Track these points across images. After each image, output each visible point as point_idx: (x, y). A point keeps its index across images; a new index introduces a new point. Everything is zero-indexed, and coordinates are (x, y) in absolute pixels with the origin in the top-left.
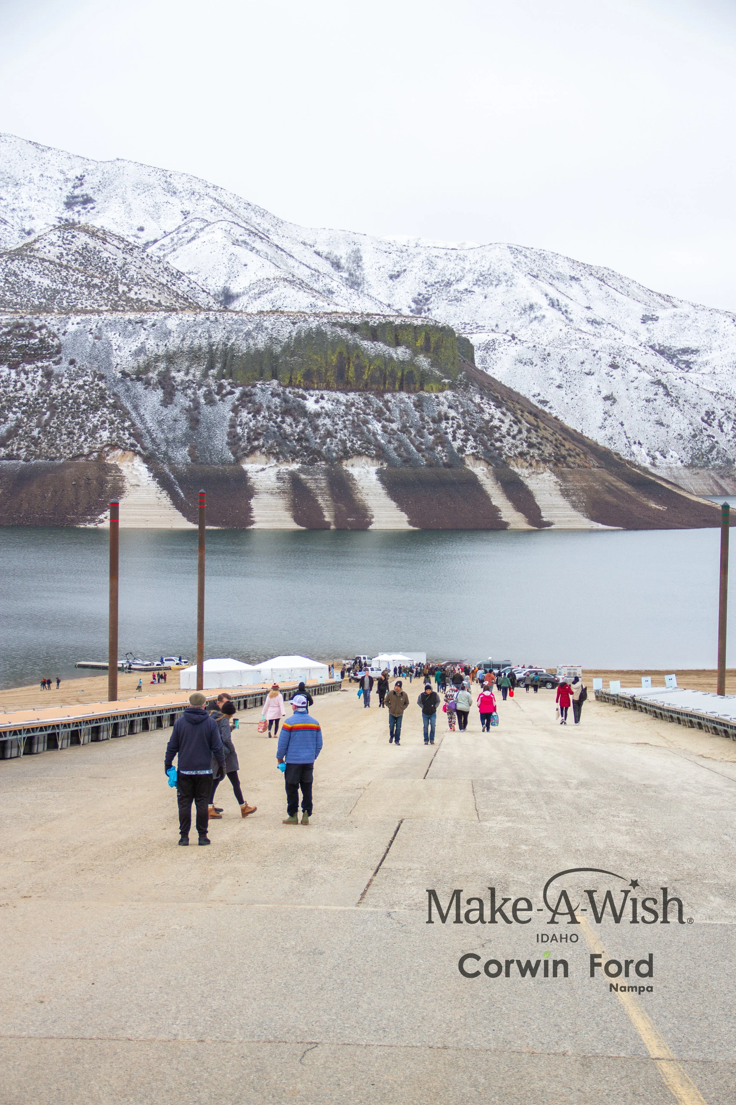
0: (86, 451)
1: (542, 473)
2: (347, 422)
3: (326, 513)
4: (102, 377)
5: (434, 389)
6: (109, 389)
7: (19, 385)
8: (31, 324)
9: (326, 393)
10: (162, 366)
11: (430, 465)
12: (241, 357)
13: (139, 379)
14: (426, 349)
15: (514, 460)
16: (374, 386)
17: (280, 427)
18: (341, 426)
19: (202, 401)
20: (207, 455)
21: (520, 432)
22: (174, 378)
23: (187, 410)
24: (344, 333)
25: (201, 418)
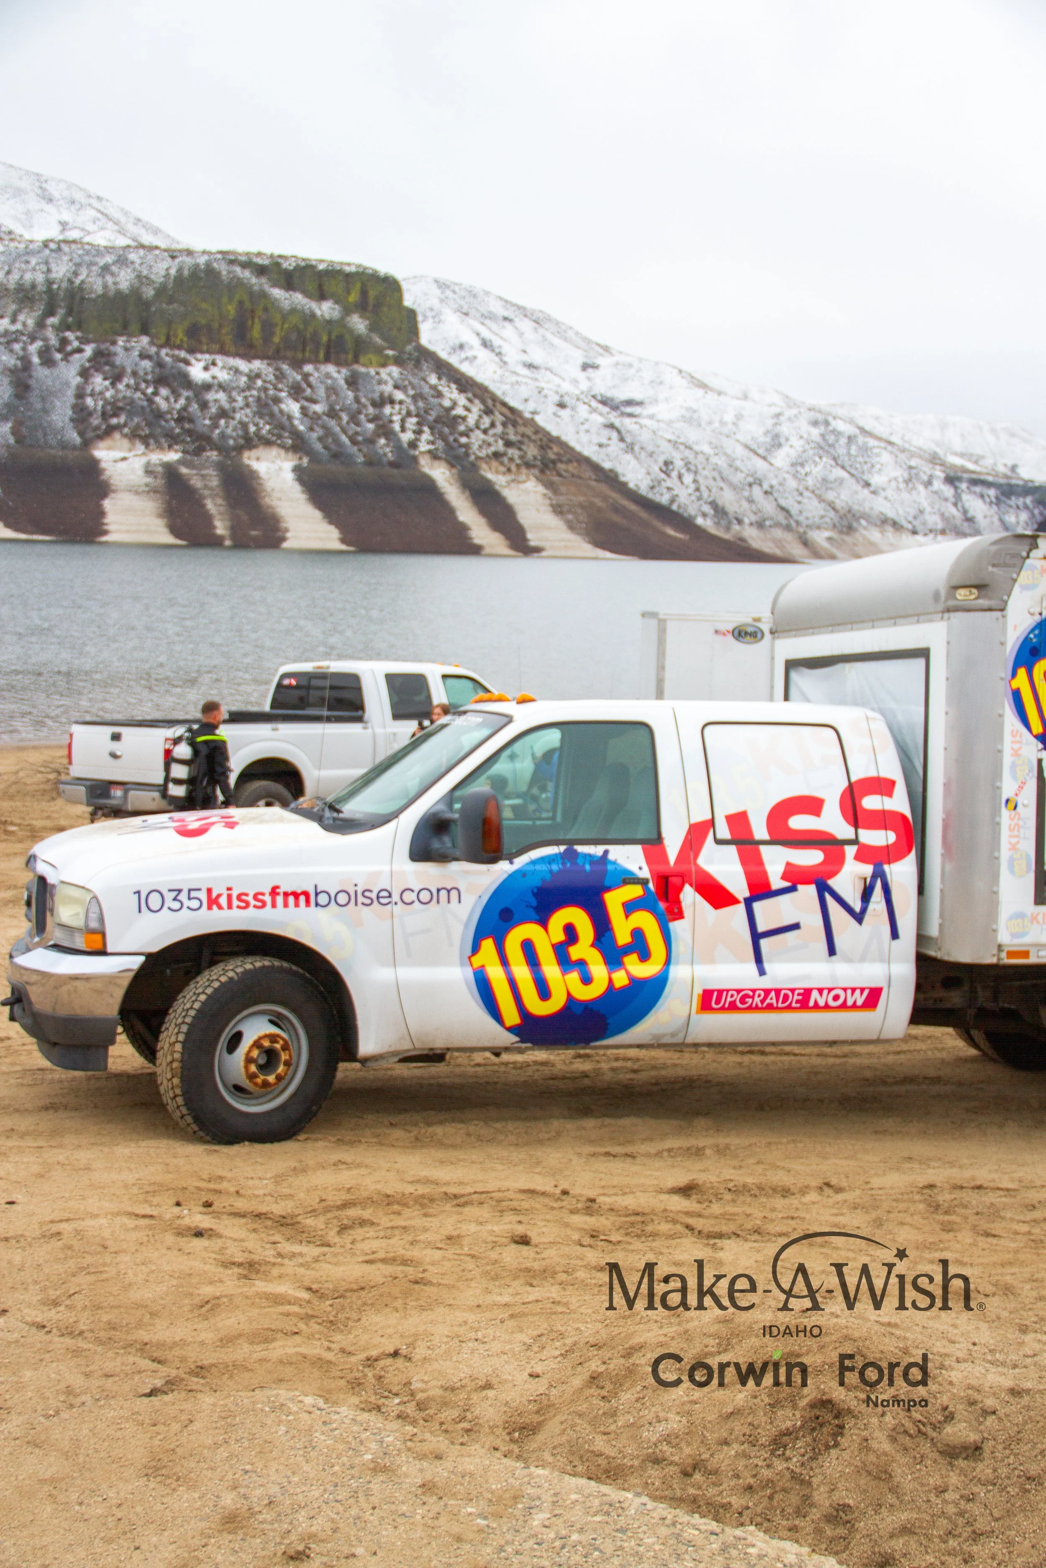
1: (524, 482)
2: (251, 399)
3: (217, 524)
5: (374, 362)
9: (220, 360)
11: (369, 463)
12: (94, 300)
14: (362, 307)
15: (487, 463)
16: (289, 354)
17: (150, 401)
18: (241, 402)
19: (36, 360)
20: (40, 434)
21: (493, 425)
23: (10, 370)
24: (246, 274)
25: (32, 382)
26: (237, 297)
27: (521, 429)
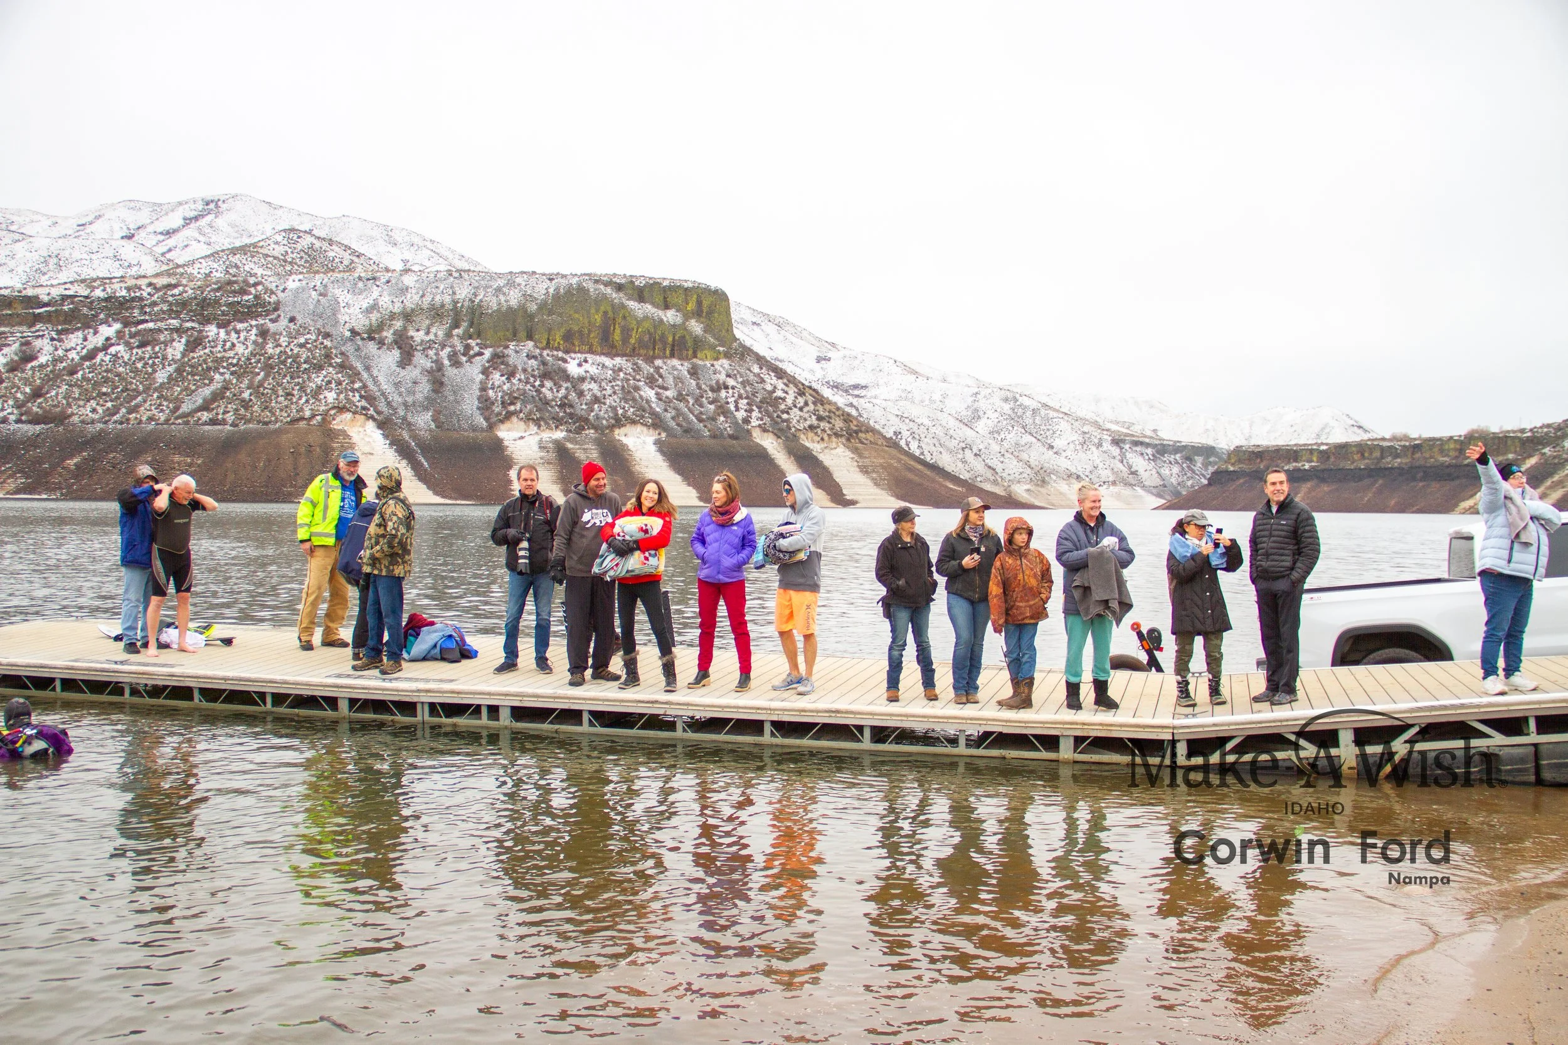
0: (308, 414)
1: (836, 448)
2: (616, 388)
4: (327, 335)
5: (709, 357)
6: (336, 348)
7: (228, 344)
8: (245, 281)
9: (590, 358)
10: (398, 324)
11: (714, 436)
12: (491, 315)
13: (371, 339)
14: (698, 314)
15: (804, 434)
16: (642, 352)
17: (538, 392)
18: (609, 391)
19: (446, 362)
20: (455, 420)
21: (806, 404)
22: (412, 337)
23: (429, 372)
24: (609, 290)
25: (445, 380)
26: (602, 308)
27: (827, 407)
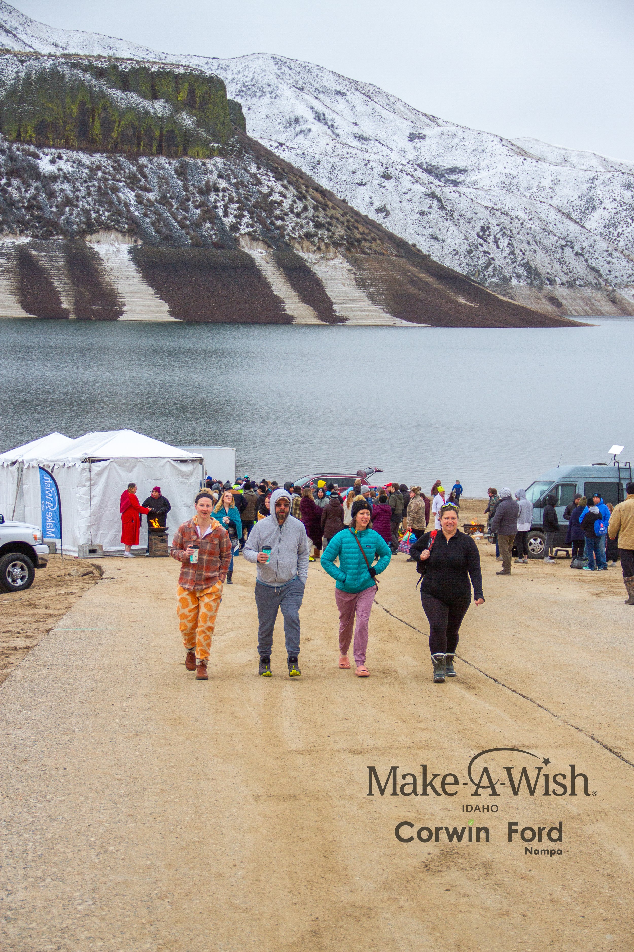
1: (333, 259)
2: (92, 189)
3: (63, 299)
5: (200, 155)
9: (65, 153)
11: (196, 245)
14: (190, 105)
15: (299, 242)
16: (126, 148)
18: (83, 192)
21: (305, 209)
24: (87, 77)
26: (79, 98)
